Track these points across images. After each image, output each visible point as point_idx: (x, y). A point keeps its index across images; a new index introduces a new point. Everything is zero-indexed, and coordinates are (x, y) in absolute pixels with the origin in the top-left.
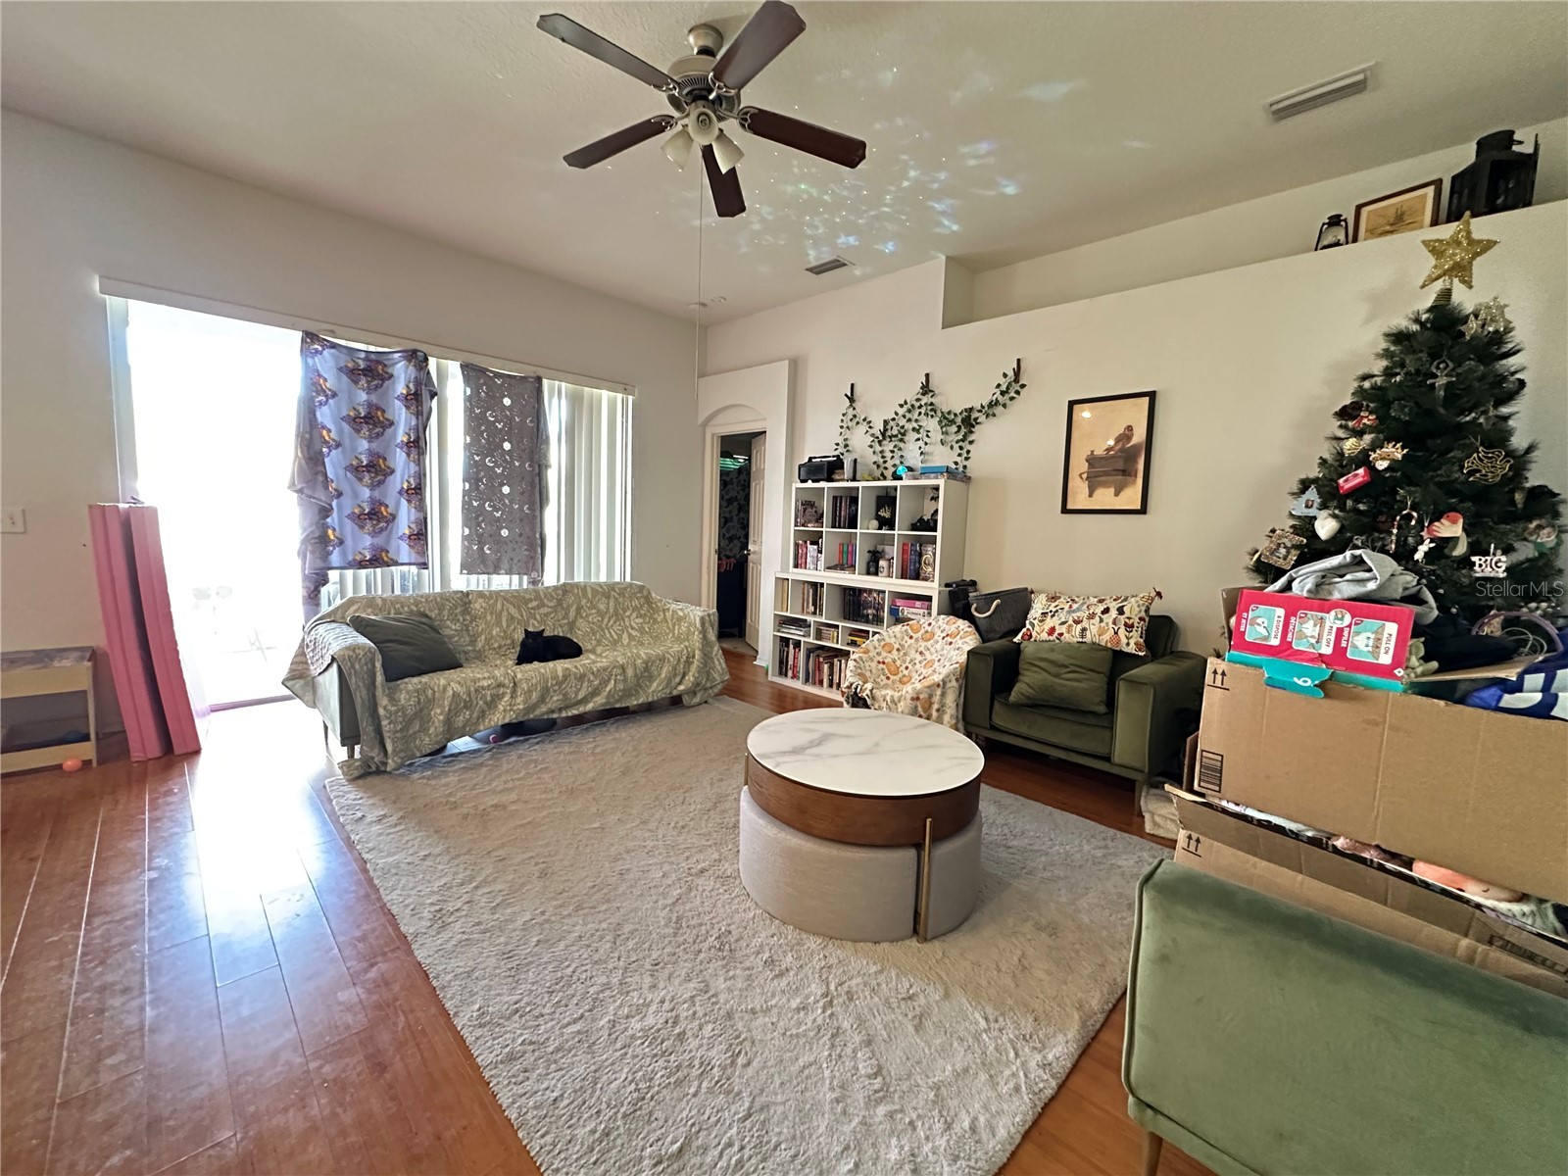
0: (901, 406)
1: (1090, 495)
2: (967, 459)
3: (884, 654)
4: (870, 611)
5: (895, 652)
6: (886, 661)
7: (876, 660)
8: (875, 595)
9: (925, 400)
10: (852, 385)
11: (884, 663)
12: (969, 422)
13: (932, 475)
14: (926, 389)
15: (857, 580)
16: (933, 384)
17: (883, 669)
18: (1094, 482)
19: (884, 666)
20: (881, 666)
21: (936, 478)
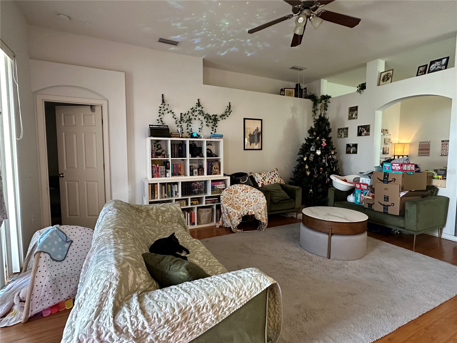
0: (191, 109)
1: (250, 145)
2: (215, 132)
3: (244, 203)
4: (196, 190)
5: (246, 199)
6: (246, 204)
7: (244, 206)
8: (198, 183)
9: (199, 108)
10: (163, 95)
11: (246, 205)
12: (215, 120)
13: (217, 138)
14: (199, 105)
15: (188, 178)
16: (201, 104)
17: (248, 206)
18: (251, 141)
19: (247, 205)
20: (247, 206)
21: (219, 138)
